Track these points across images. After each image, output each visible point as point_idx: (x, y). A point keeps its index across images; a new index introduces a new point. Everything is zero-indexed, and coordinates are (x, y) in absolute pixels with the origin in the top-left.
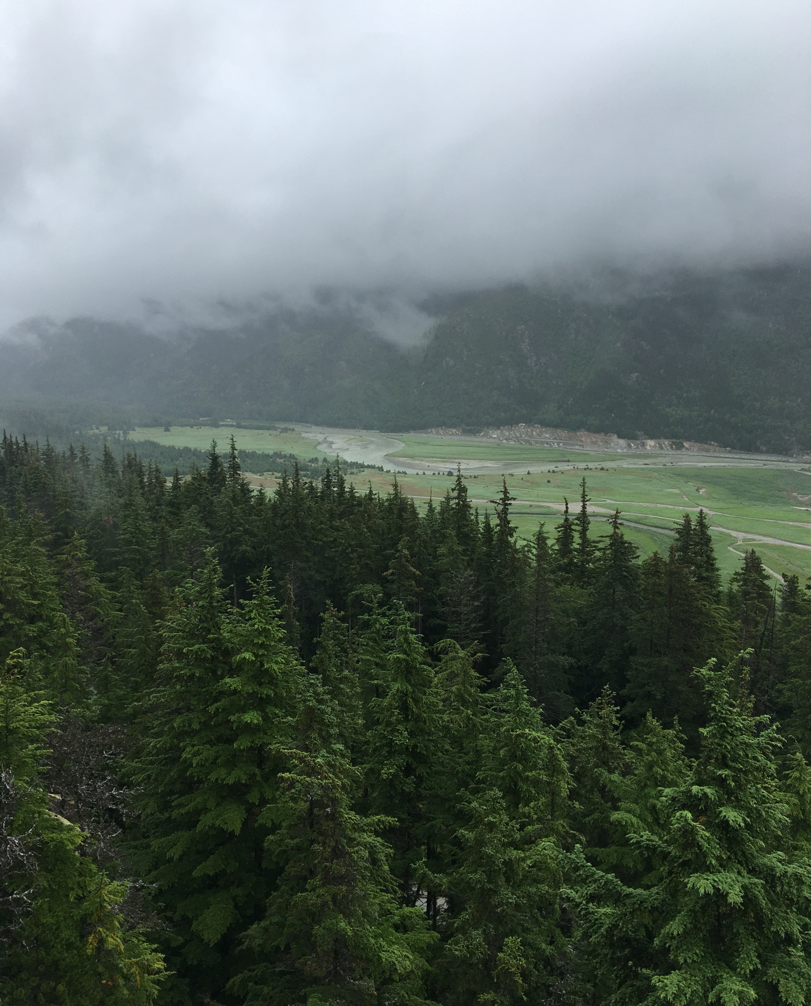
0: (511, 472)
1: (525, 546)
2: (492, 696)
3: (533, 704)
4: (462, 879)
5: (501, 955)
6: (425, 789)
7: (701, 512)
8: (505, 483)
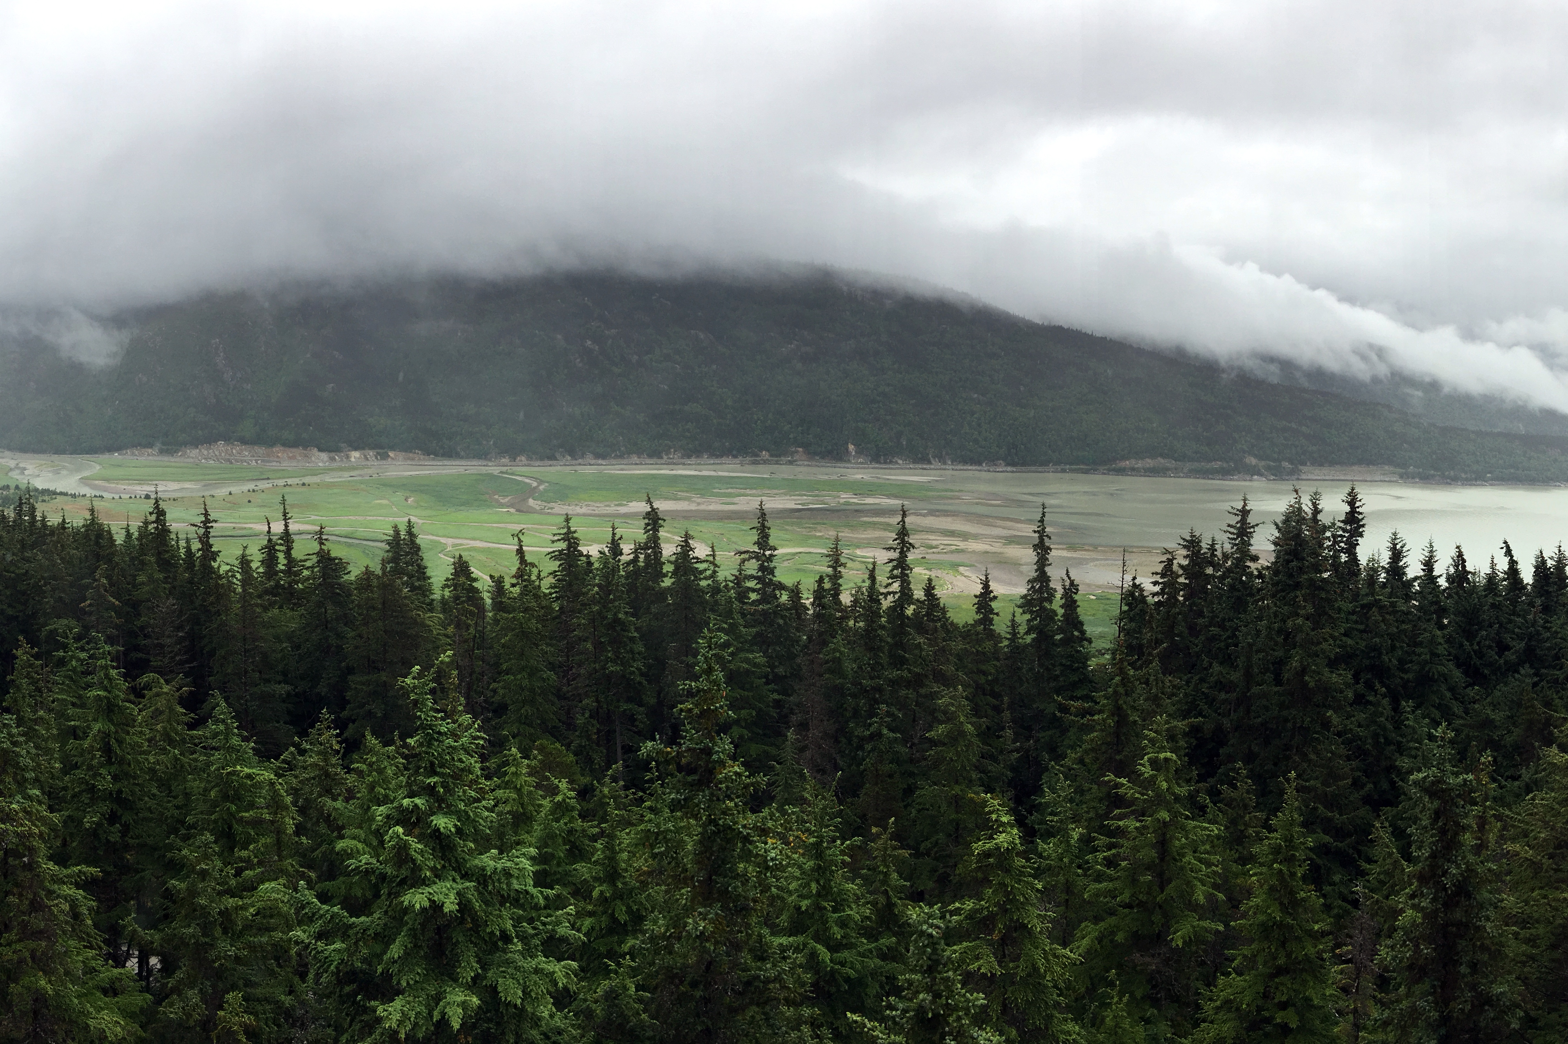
0: (212, 493)
1: (229, 571)
2: (200, 733)
3: (246, 739)
4: (175, 935)
5: (221, 1013)
6: (132, 838)
7: (409, 521)
8: (205, 505)
